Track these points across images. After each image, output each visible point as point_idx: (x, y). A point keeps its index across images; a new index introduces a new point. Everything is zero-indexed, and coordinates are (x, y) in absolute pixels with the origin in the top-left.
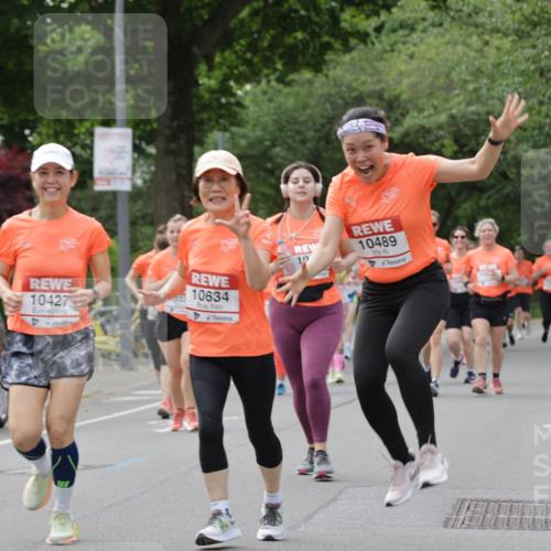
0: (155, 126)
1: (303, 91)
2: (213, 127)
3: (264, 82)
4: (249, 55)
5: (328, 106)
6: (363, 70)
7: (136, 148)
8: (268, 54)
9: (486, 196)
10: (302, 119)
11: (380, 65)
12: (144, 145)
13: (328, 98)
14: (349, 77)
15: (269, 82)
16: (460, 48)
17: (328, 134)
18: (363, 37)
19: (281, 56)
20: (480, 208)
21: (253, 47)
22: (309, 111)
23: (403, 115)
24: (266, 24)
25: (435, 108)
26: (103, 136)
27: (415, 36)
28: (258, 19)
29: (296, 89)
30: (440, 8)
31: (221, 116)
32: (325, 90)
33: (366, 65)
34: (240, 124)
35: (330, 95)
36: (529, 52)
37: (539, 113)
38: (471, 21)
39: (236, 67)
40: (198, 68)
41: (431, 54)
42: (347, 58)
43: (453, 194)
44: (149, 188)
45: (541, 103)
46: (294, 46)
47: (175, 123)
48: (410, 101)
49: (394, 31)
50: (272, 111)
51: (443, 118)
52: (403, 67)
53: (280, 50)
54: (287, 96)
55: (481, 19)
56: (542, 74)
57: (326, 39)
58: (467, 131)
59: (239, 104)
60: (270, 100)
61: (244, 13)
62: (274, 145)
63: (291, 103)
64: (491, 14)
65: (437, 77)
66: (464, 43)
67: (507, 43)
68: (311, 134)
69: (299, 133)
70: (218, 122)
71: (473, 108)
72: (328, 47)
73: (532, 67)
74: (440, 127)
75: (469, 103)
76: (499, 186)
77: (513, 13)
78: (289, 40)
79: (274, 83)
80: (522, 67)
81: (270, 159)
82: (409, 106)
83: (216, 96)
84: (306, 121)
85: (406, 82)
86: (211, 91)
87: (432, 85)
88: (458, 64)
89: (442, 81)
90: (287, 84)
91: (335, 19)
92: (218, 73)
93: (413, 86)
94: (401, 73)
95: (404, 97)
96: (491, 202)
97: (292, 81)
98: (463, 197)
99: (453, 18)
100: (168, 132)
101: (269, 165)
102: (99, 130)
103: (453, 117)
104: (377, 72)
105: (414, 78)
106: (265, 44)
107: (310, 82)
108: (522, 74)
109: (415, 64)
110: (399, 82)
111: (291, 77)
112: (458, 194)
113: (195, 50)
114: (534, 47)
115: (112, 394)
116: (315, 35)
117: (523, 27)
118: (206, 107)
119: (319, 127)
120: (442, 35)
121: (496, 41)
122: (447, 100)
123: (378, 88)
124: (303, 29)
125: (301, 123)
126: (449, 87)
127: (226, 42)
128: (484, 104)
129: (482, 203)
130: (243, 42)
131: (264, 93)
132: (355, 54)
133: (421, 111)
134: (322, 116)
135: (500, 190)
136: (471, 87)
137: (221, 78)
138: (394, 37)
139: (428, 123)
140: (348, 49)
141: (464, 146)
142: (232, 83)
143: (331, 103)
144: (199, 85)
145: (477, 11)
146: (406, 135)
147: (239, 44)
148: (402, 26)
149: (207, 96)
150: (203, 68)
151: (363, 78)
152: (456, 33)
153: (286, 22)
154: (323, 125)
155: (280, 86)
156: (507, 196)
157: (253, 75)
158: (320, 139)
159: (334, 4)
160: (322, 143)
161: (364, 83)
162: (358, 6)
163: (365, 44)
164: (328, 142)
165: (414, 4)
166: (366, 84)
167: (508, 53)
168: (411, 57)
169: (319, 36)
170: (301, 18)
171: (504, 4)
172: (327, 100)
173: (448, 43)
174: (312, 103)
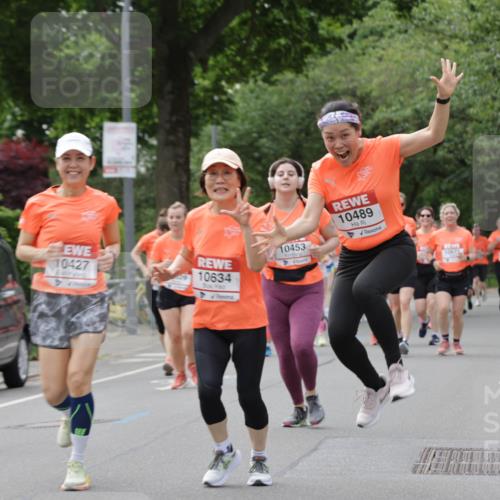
0: (156, 120)
1: (285, 89)
2: (207, 122)
3: (251, 82)
4: (238, 59)
5: (308, 102)
6: (338, 70)
7: (140, 140)
8: (255, 57)
9: (447, 180)
10: (285, 113)
11: (353, 67)
12: (146, 137)
13: (308, 95)
14: (326, 77)
15: (256, 81)
16: (423, 52)
17: (308, 127)
18: (338, 42)
19: (267, 60)
20: (441, 191)
21: (242, 52)
22: (291, 107)
23: (373, 110)
24: (254, 32)
25: (402, 103)
26: (111, 129)
27: (384, 42)
28: (246, 28)
29: (280, 87)
30: (405, 17)
31: (214, 112)
32: (305, 88)
33: (340, 66)
34: (230, 118)
35: (310, 93)
36: (483, 54)
37: (492, 107)
38: (433, 28)
39: (227, 69)
40: (193, 70)
41: (398, 56)
42: (324, 61)
43: (418, 178)
44: (152, 175)
45: (494, 99)
46: (278, 51)
47: (174, 119)
48: (380, 97)
49: (365, 37)
50: (259, 107)
51: (408, 112)
52: (373, 68)
53: (266, 55)
54: (271, 94)
55: (441, 26)
56: (494, 73)
57: (306, 44)
59: (230, 101)
60: (257, 98)
61: (235, 23)
62: (260, 137)
63: (275, 99)
64: (450, 23)
65: (403, 76)
66: (427, 47)
67: (464, 47)
68: (292, 127)
69: (282, 126)
70: (211, 117)
72: (308, 51)
73: (486, 68)
74: (406, 120)
76: (458, 172)
77: (469, 21)
78: (274, 46)
79: (260, 83)
80: (478, 67)
81: (258, 149)
82: (379, 102)
83: (210, 94)
84: (288, 116)
85: (376, 81)
86: (206, 90)
87: (399, 83)
88: (422, 65)
89: (407, 80)
90: (272, 83)
91: (314, 27)
92: (212, 74)
93: (382, 84)
94: (372, 74)
95: (374, 94)
96: (451, 186)
97: (277, 80)
98: (426, 181)
99: (417, 26)
100: (168, 126)
101: (256, 155)
102: (107, 125)
103: (417, 111)
104: (350, 73)
105: (382, 78)
106: (253, 49)
107: (292, 82)
108: (477, 73)
109: (383, 65)
110: (370, 81)
111: (275, 77)
112: (422, 179)
113: (192, 54)
114: (488, 50)
115: (119, 357)
116: (296, 41)
117: (478, 33)
118: (201, 104)
119: (299, 121)
120: (407, 41)
121: (454, 45)
122: (411, 97)
123: (351, 86)
124: (286, 35)
125: (284, 117)
126: (413, 85)
127: (218, 48)
129: (444, 187)
130: (233, 47)
131: (252, 91)
132: (330, 57)
133: (389, 106)
134: (303, 111)
135: (459, 175)
137: (213, 79)
138: (364, 43)
139: (395, 117)
140: (325, 53)
142: (223, 83)
143: (310, 100)
144: (194, 84)
145: (437, 19)
146: (376, 127)
147: (229, 49)
148: (372, 32)
149: (202, 94)
150: (198, 70)
151: (338, 78)
152: (419, 39)
153: (271, 30)
154: (303, 119)
155: (266, 85)
157: (242, 76)
158: (301, 131)
159: (312, 14)
160: (303, 135)
161: (339, 82)
162: (334, 16)
163: (340, 48)
164: (307, 134)
165: (383, 14)
166: (341, 82)
167: (465, 55)
168: (380, 59)
169: (300, 41)
170: (284, 26)
171: (461, 13)
172: (307, 97)
173: (412, 47)
174: (293, 99)
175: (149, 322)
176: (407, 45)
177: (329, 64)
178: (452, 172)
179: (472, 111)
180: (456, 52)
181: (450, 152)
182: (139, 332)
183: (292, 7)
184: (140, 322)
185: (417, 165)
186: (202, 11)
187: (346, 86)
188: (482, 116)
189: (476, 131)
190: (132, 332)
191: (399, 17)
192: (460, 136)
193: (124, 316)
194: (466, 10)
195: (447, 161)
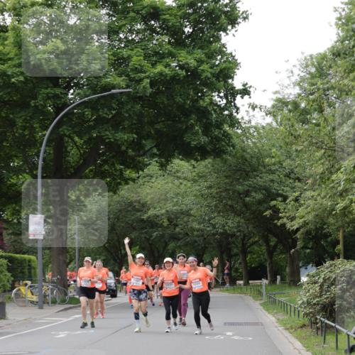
6: (132, 191)
9: (179, 242)
11: (139, 190)
13: (118, 202)
14: (127, 195)
16: (170, 185)
18: (134, 180)
23: (148, 210)
25: (160, 207)
27: (153, 180)
30: (163, 170)
32: (118, 199)
33: (134, 190)
36: (197, 188)
37: (201, 211)
38: (175, 175)
41: (159, 186)
42: (126, 187)
43: (167, 240)
45: (201, 207)
48: (150, 204)
49: (144, 177)
51: (164, 211)
52: (148, 191)
55: (179, 174)
56: (202, 196)
57: (119, 181)
58: (173, 216)
64: (183, 173)
65: (161, 195)
66: (172, 183)
67: (189, 184)
71: (175, 208)
72: (120, 184)
73: (199, 193)
74: (162, 215)
75: (174, 206)
76: (185, 238)
77: (192, 172)
80: (194, 193)
82: (150, 206)
85: (149, 197)
87: (159, 199)
88: (170, 190)
89: (163, 197)
93: (152, 198)
94: (147, 193)
95: (148, 203)
96: (182, 244)
99: (168, 174)
103: (167, 211)
104: (137, 193)
105: (152, 196)
107: (112, 197)
108: (195, 195)
109: (153, 190)
110: (147, 197)
112: (169, 241)
114: (199, 186)
116: (114, 179)
117: (196, 178)
119: (115, 213)
120: (164, 180)
121: (185, 183)
122: (165, 205)
123: (138, 199)
124: (110, 176)
126: (166, 200)
128: (180, 206)
129: (178, 245)
132: (129, 186)
133: (155, 208)
135: (185, 240)
136: (175, 200)
138: (144, 180)
139: (158, 213)
140: (127, 184)
141: (172, 222)
145: (178, 171)
146: (149, 217)
148: (148, 175)
151: (132, 195)
153: (103, 174)
156: (188, 242)
158: (115, 219)
159: (122, 167)
161: (133, 197)
162: (132, 168)
163: (134, 182)
164: (118, 220)
165: (153, 168)
166: (134, 197)
167: (190, 188)
168: (151, 187)
169: (116, 179)
170: (109, 173)
171: (188, 168)
172: (118, 203)
173: (166, 183)
174: (112, 204)
175: (48, 303)
176: (164, 182)
177: (128, 189)
178: (182, 238)
179: (192, 212)
180: (185, 185)
181: (182, 230)
182: (44, 307)
183: (113, 164)
184: (44, 303)
185: (167, 235)
186: (74, 164)
187: (135, 199)
188: (196, 214)
189: (193, 221)
190: (41, 308)
191: (160, 170)
192: (186, 223)
193: (37, 300)
194: (190, 168)
195: (180, 233)
